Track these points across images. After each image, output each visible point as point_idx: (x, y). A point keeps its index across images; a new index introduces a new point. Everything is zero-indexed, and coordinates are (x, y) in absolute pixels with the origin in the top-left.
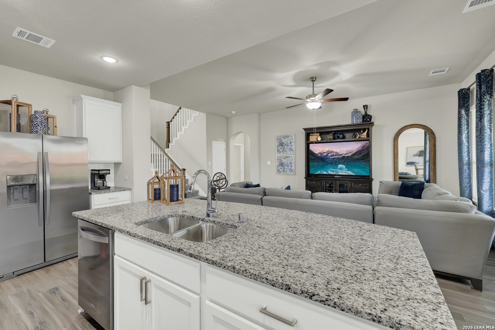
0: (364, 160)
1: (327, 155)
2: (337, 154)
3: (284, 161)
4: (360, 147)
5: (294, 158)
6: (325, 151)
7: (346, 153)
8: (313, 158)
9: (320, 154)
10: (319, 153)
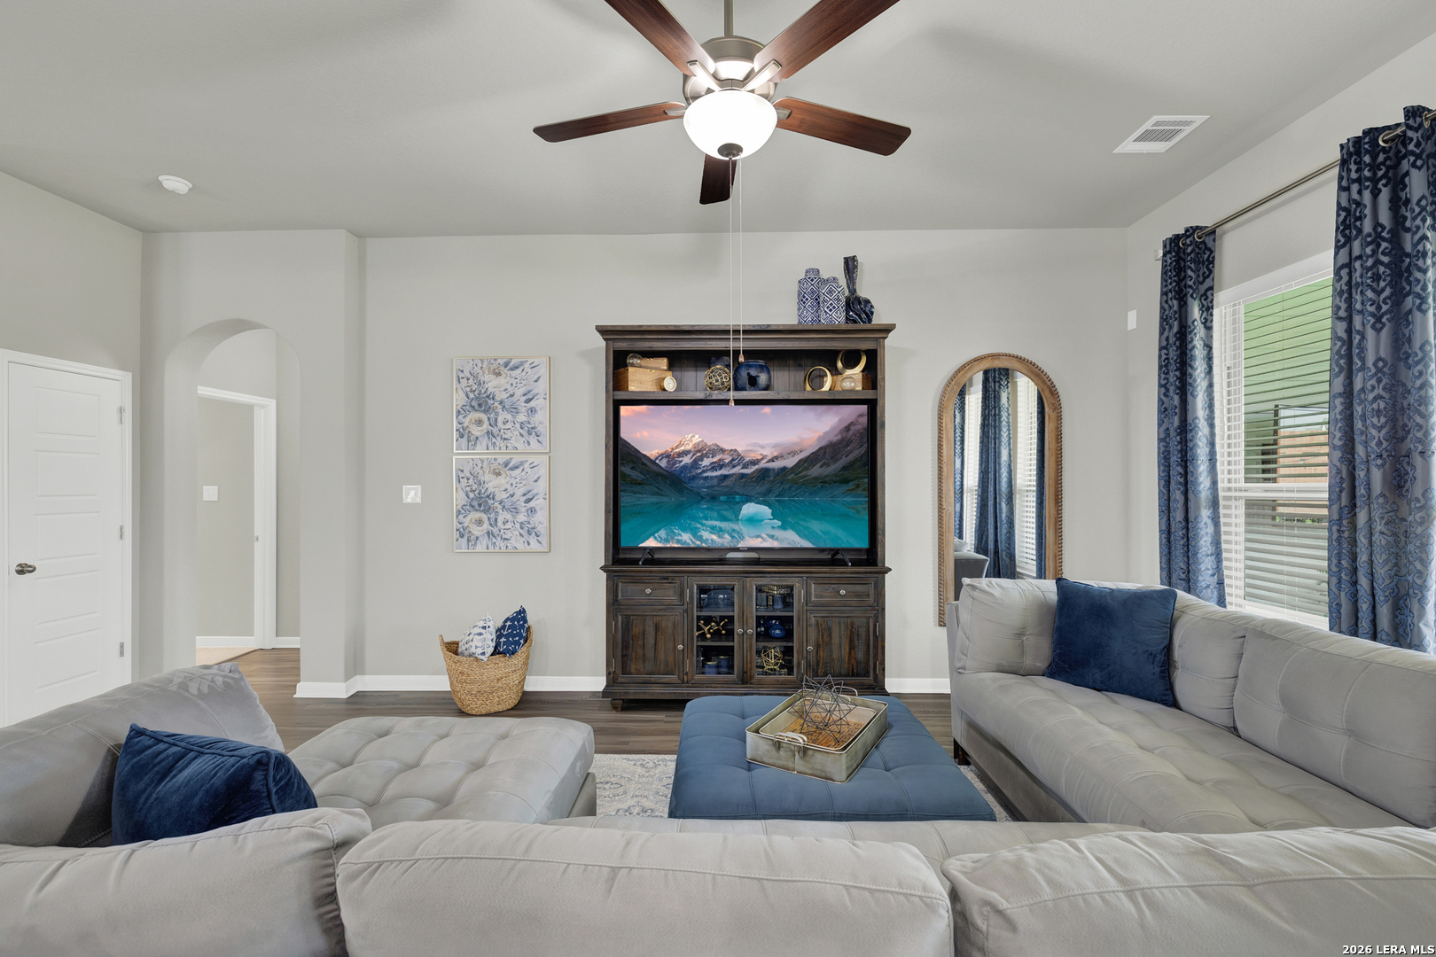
0: (851, 485)
1: (695, 464)
2: (737, 459)
3: (494, 484)
4: (833, 429)
5: (543, 471)
6: (689, 447)
7: (776, 454)
8: (635, 475)
9: (665, 461)
10: (662, 456)
